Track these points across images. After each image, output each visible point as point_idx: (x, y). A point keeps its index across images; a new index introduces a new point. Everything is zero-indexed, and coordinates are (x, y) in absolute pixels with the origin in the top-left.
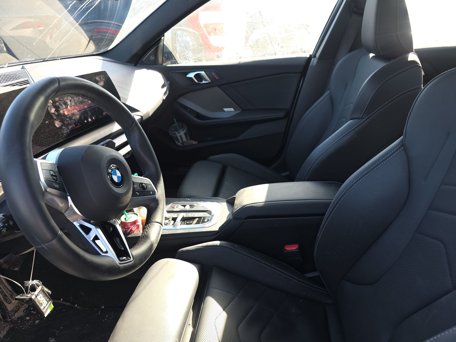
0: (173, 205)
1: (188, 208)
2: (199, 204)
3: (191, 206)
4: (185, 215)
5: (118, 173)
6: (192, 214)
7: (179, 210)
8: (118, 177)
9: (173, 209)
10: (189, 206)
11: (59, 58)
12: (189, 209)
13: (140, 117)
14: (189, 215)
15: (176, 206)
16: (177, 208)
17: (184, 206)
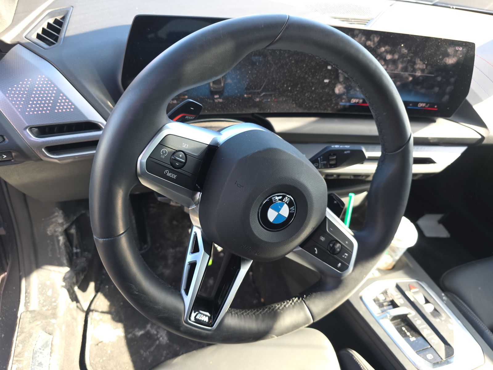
0: (416, 285)
1: (428, 309)
2: (450, 320)
3: (436, 312)
4: (412, 315)
5: (285, 211)
6: (424, 324)
7: (412, 299)
8: (279, 216)
9: (407, 290)
10: (433, 308)
11: (455, 7)
12: (427, 313)
13: (480, 137)
14: (416, 320)
15: (417, 290)
16: (413, 294)
17: (427, 301)
